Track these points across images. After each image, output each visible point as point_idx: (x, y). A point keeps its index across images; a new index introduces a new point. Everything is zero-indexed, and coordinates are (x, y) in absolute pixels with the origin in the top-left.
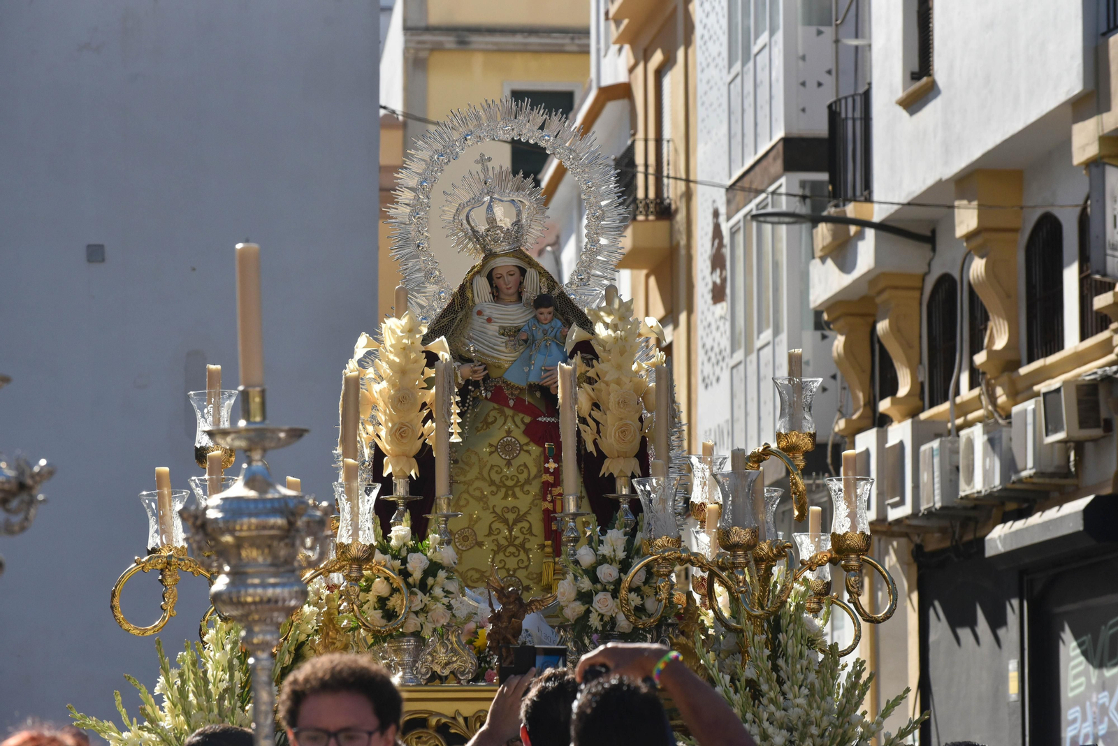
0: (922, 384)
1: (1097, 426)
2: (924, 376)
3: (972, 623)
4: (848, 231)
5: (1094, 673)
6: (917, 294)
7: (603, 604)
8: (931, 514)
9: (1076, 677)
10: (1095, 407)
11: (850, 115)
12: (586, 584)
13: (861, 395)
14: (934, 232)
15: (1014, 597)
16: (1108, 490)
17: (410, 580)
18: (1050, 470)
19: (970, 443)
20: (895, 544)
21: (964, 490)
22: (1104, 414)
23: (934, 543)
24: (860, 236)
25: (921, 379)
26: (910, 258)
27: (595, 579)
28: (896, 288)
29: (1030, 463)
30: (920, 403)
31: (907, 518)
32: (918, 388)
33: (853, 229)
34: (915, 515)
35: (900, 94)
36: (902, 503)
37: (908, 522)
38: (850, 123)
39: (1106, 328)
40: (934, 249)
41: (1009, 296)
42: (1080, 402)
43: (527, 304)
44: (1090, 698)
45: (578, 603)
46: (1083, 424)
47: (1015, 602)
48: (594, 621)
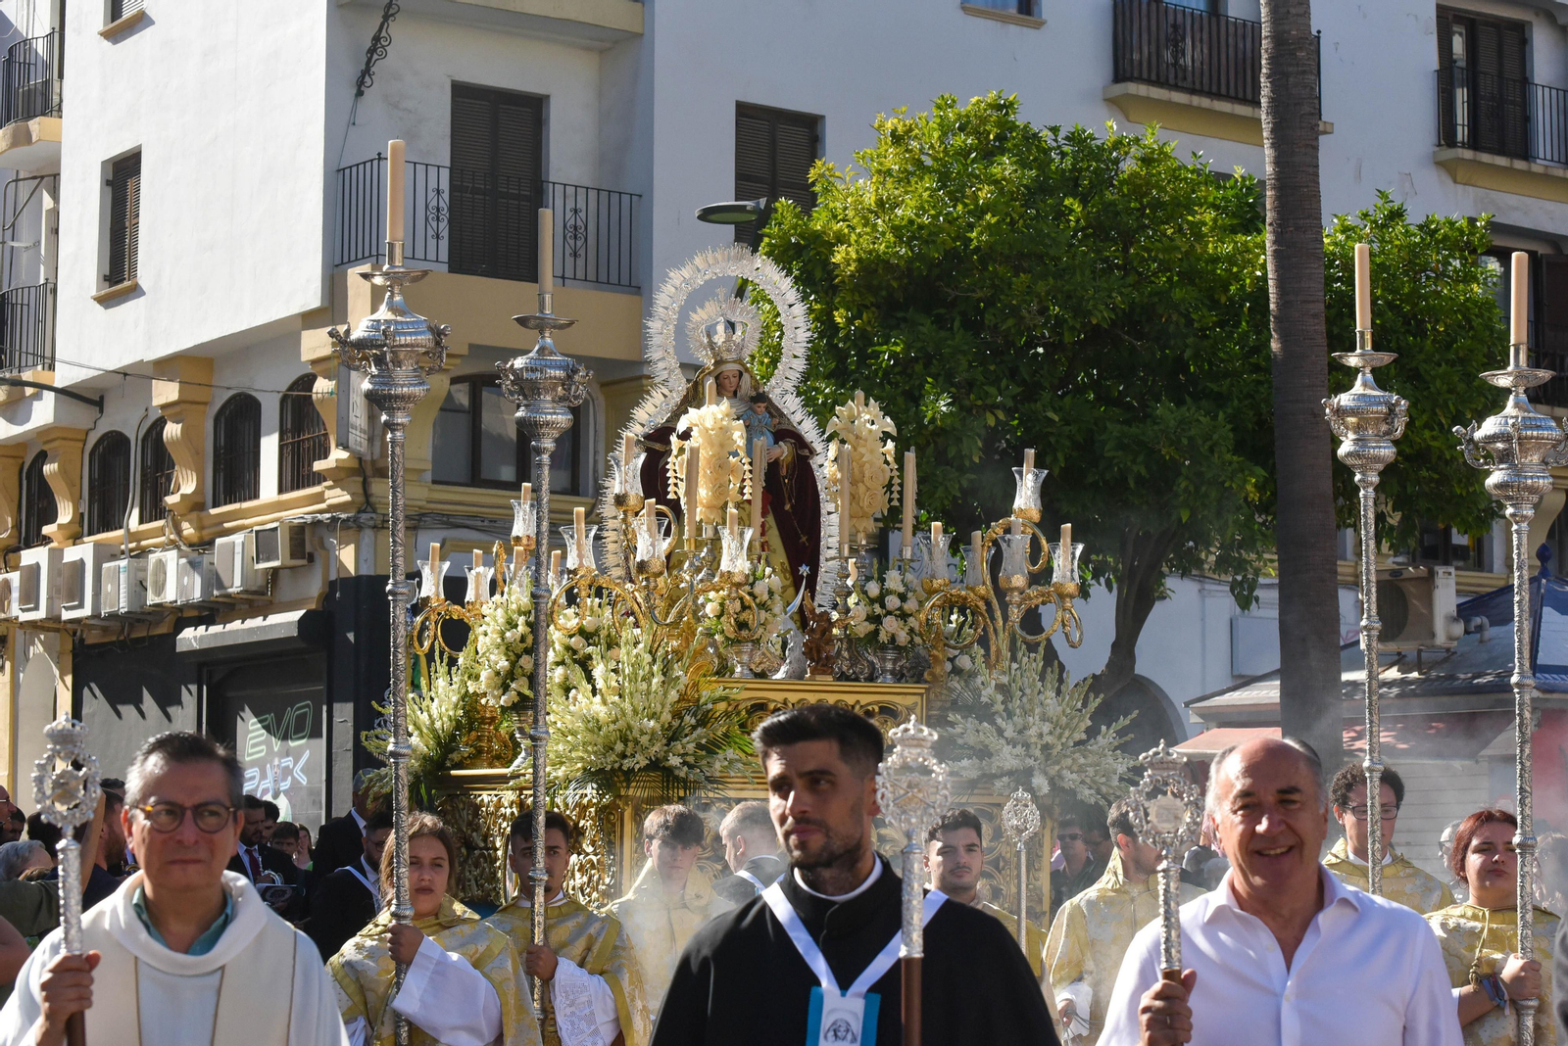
0: (82, 515)
1: (304, 558)
2: (84, 508)
3: (137, 702)
4: (24, 392)
5: (277, 745)
6: (81, 445)
7: (890, 624)
8: (113, 616)
9: (254, 746)
10: (302, 543)
11: (20, 302)
12: (878, 610)
13: (10, 519)
14: (102, 398)
15: (192, 683)
16: (313, 606)
17: (758, 601)
18: (254, 589)
19: (161, 566)
20: (42, 637)
21: (152, 599)
22: (308, 549)
23: (92, 638)
24: (37, 397)
25: (81, 511)
26: (82, 417)
27: (883, 606)
28: (64, 439)
29: (237, 581)
30: (78, 529)
31: (87, 618)
32: (79, 518)
33: (29, 391)
34: (96, 615)
35: (94, 292)
36: (81, 606)
37: (88, 622)
38: (19, 307)
39: (319, 483)
40: (101, 411)
41: (198, 454)
42: (291, 539)
43: (741, 399)
44: (271, 763)
45: (867, 623)
46: (293, 556)
47: (194, 688)
48: (883, 637)
